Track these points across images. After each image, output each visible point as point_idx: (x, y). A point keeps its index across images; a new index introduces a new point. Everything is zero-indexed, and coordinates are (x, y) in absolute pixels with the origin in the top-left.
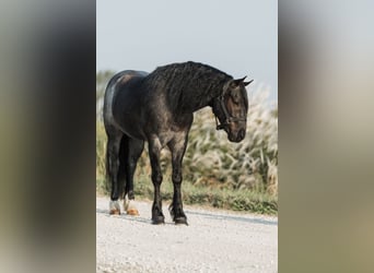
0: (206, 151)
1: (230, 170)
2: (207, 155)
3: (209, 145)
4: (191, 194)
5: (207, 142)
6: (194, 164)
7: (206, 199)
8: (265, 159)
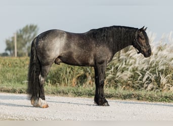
0: (123, 71)
1: (138, 81)
2: (124, 73)
3: (125, 68)
4: (124, 94)
5: (124, 66)
6: (117, 79)
7: (133, 96)
8: (159, 74)
